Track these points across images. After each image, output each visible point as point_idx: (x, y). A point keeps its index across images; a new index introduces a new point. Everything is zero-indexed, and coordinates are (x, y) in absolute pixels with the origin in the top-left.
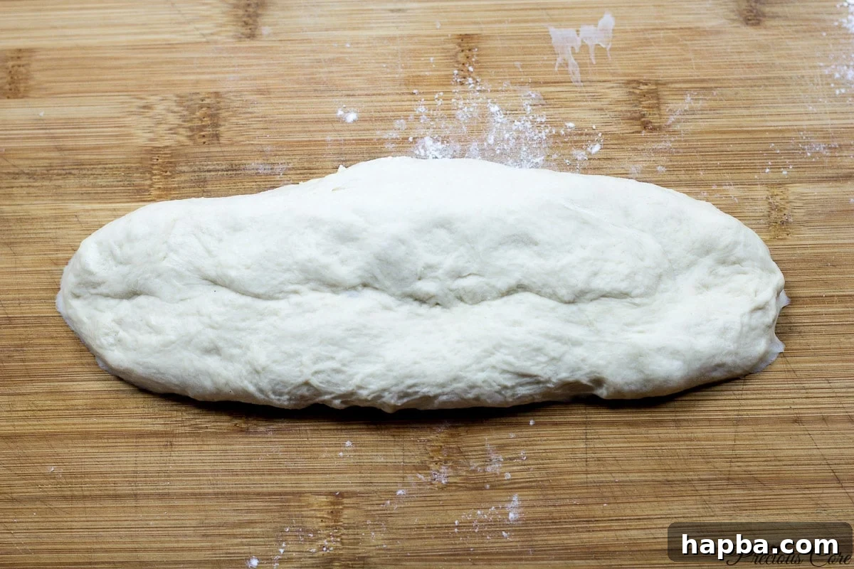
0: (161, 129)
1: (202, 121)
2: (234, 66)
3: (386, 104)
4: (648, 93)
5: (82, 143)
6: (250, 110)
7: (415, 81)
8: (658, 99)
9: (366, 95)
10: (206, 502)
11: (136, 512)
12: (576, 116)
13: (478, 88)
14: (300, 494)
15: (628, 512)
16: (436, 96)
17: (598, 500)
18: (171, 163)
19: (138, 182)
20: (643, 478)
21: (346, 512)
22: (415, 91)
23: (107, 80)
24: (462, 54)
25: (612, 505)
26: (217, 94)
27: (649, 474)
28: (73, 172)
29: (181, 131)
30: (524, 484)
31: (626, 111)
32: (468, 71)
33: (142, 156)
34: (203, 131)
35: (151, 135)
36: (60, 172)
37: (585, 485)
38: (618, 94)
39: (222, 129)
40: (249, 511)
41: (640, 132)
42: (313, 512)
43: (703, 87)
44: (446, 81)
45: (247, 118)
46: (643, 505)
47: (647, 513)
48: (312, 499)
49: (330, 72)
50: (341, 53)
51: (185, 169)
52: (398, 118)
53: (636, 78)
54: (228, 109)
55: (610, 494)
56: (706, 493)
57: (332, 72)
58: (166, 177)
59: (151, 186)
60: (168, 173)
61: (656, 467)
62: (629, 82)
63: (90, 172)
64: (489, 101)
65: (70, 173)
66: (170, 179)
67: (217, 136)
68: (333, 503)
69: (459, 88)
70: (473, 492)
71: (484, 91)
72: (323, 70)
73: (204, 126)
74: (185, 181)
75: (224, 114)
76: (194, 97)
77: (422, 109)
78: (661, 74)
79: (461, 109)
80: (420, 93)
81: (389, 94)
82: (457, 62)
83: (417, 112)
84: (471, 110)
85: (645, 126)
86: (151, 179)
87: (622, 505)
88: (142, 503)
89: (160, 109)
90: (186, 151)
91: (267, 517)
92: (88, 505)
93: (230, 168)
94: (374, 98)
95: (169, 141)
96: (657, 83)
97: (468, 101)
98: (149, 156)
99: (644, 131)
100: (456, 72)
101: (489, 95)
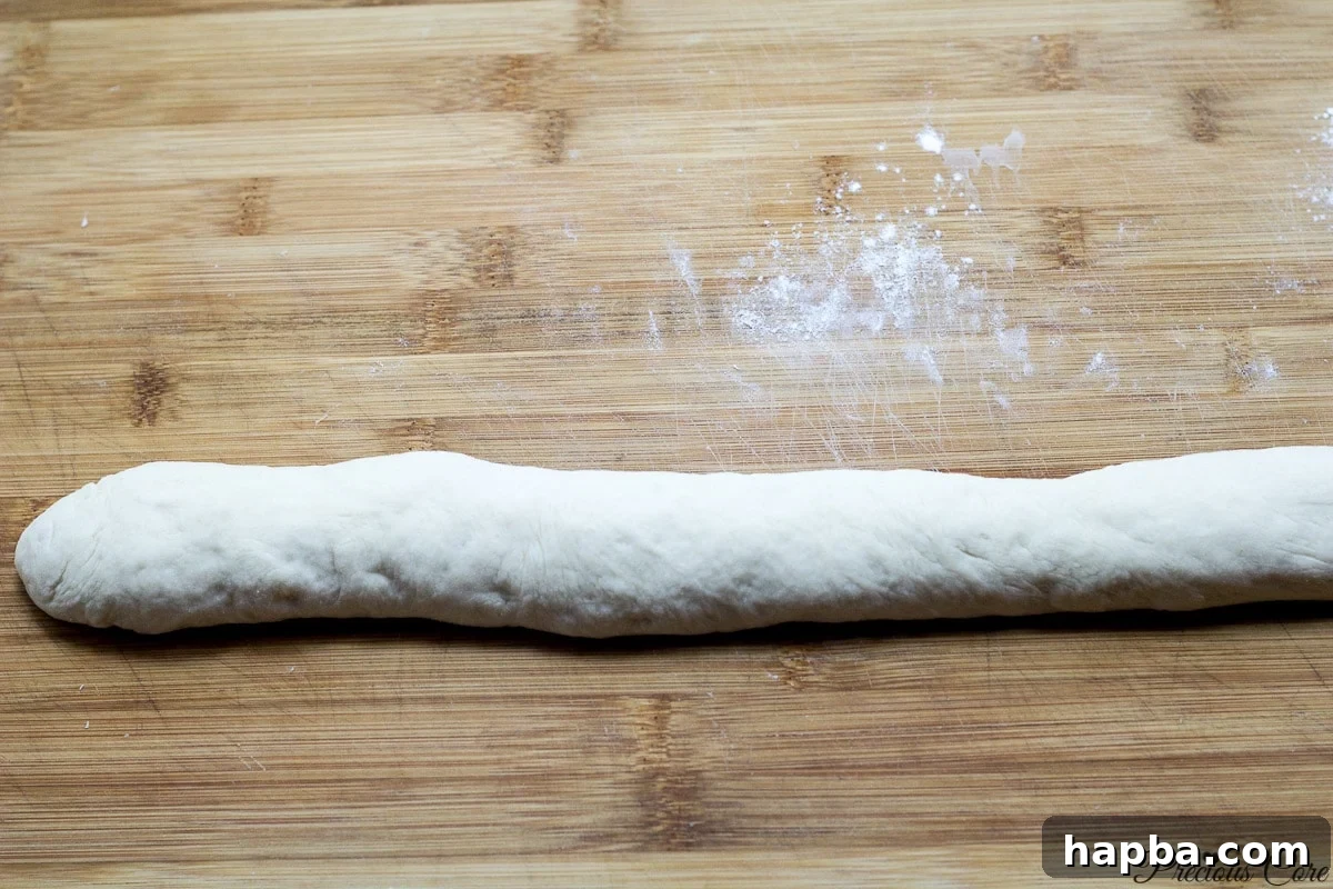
0: (437, 270)
1: (491, 260)
2: (532, 196)
3: (729, 238)
4: (1069, 222)
5: (335, 287)
6: (553, 247)
7: (769, 210)
8: (1082, 229)
9: (703, 228)
10: (492, 707)
11: (400, 720)
12: (975, 250)
13: (848, 218)
14: (615, 696)
15: (1042, 716)
16: (794, 228)
17: (1004, 702)
18: (450, 309)
19: (408, 331)
20: (1063, 676)
21: (673, 717)
22: (766, 222)
23: (370, 213)
24: (828, 179)
25: (1021, 708)
26: (511, 229)
27: (1071, 671)
28: (325, 320)
29: (464, 271)
30: (907, 684)
31: (1040, 244)
32: (836, 198)
33: (415, 301)
34: (491, 271)
35: (425, 277)
36: (306, 320)
37: (988, 684)
38: (1029, 224)
39: (516, 268)
40: (547, 717)
41: (1057, 268)
42: (631, 718)
43: (1141, 214)
44: (806, 211)
45: (549, 256)
46: (1062, 707)
47: (1067, 717)
48: (631, 703)
49: (656, 202)
50: (671, 179)
51: (468, 315)
52: (744, 254)
53: (1054, 205)
54: (525, 245)
55: (1019, 695)
56: (1144, 692)
57: (661, 202)
58: (444, 325)
59: (424, 336)
60: (447, 321)
61: (1079, 662)
62: (1043, 210)
63: (346, 320)
64: (863, 233)
65: (319, 322)
66: (448, 328)
67: (510, 277)
68: (656, 707)
69: (824, 219)
70: (840, 693)
71: (856, 222)
72: (647, 199)
73: (495, 266)
74: (469, 330)
75: (518, 251)
76: (480, 232)
77: (776, 243)
78: (1085, 200)
79: (826, 243)
80: (773, 225)
81: (733, 226)
82: (822, 189)
83: (769, 248)
84: (840, 243)
85: (1064, 261)
86: (424, 328)
87: (1034, 708)
88: (409, 708)
89: (437, 246)
90: (470, 295)
91: (573, 724)
92: (338, 711)
93: (526, 314)
94: (713, 232)
95: (449, 283)
96: (1080, 211)
97: (835, 234)
98: (422, 301)
99: (1063, 267)
100: (819, 199)
101: (861, 226)
